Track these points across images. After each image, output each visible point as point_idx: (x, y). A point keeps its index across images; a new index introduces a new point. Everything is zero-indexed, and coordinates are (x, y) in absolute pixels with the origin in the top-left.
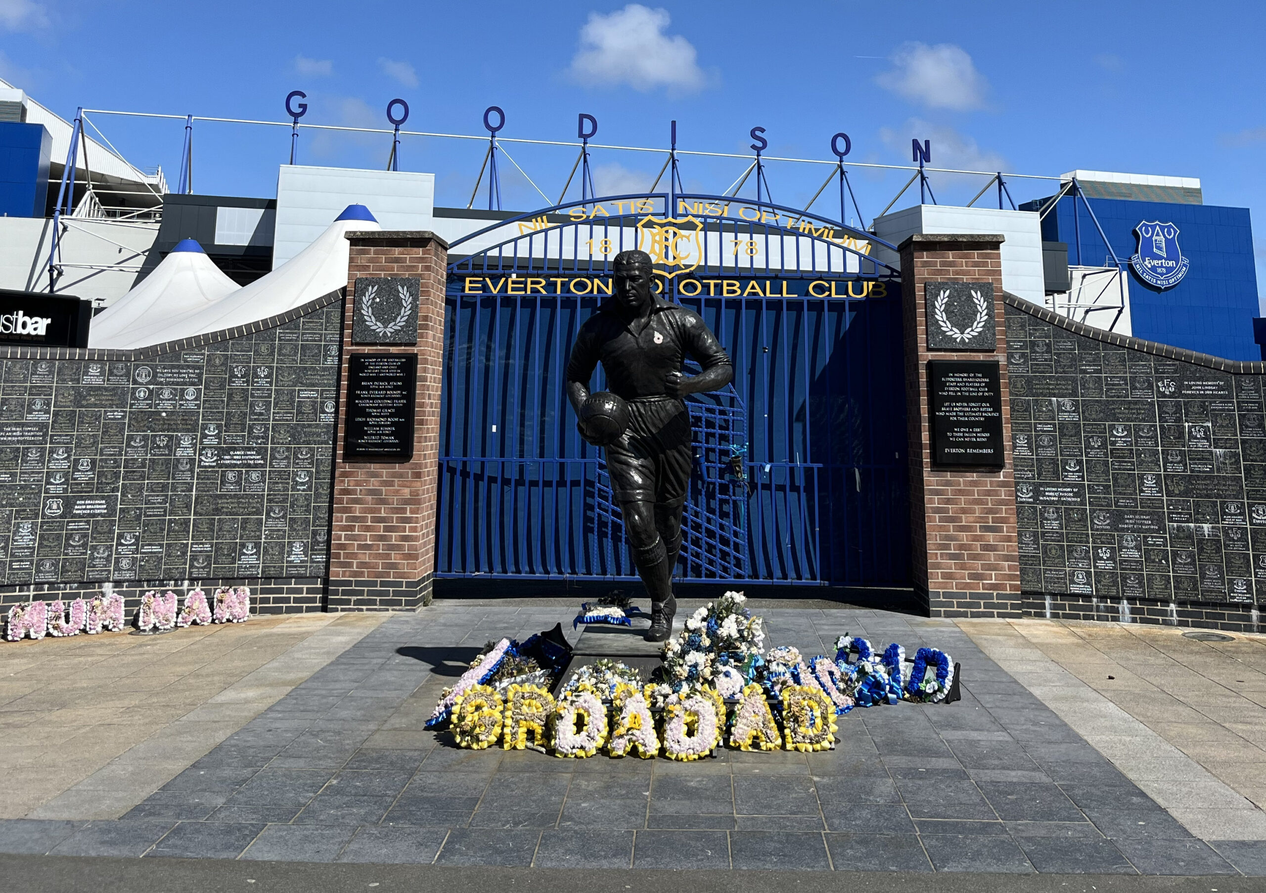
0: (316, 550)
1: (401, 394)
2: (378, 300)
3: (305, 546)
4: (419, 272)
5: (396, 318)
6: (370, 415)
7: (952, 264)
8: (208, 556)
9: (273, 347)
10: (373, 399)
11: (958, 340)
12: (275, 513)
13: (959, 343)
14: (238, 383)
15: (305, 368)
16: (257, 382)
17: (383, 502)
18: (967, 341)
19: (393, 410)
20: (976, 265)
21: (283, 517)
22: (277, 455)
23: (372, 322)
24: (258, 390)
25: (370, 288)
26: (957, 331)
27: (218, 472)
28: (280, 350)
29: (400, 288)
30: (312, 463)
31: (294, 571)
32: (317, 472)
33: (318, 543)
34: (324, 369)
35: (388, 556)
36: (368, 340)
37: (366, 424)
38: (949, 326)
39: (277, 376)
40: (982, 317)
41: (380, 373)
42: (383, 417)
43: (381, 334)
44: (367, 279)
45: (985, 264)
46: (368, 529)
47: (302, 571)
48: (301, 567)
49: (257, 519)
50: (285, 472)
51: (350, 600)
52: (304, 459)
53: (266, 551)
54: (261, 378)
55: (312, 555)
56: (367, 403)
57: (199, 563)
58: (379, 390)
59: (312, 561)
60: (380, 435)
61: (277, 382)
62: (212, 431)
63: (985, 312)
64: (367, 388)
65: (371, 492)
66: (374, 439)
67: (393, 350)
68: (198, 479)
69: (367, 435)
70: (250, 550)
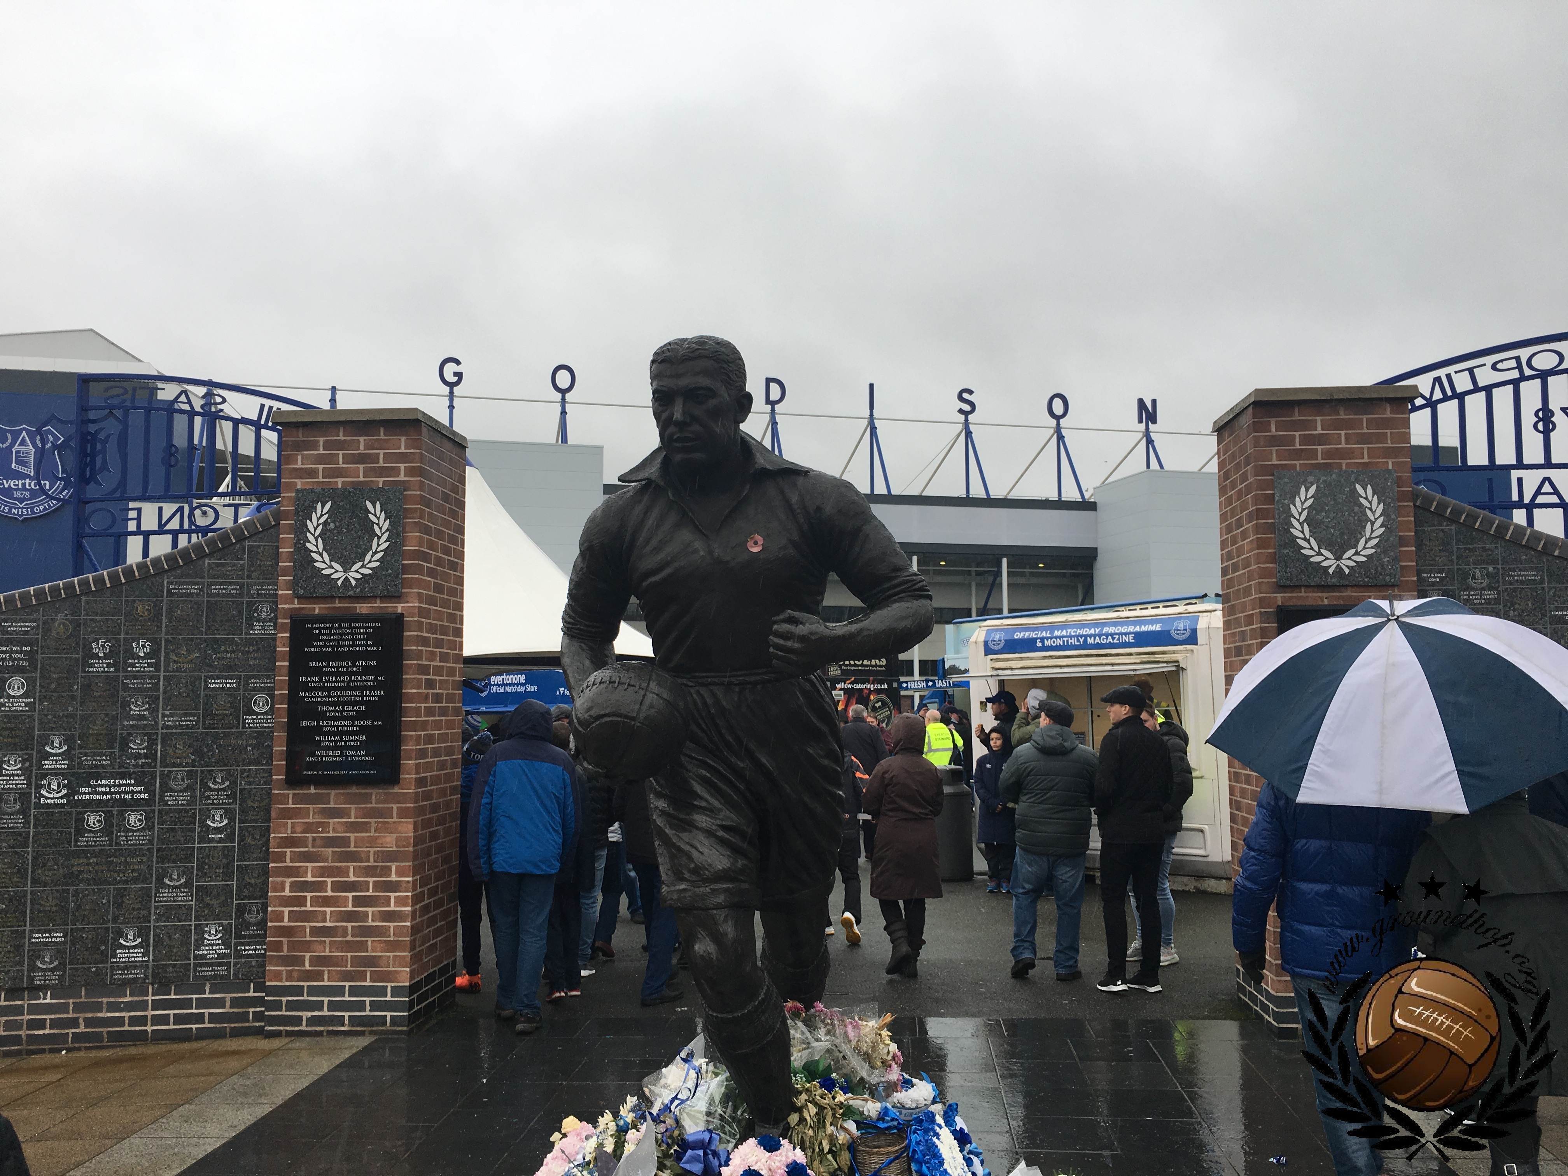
0: (244, 937)
1: (376, 680)
2: (332, 526)
3: (226, 930)
4: (402, 478)
5: (364, 555)
6: (323, 716)
7: (1320, 440)
8: (59, 951)
9: (157, 606)
10: (329, 689)
11: (1331, 571)
12: (171, 879)
13: (1332, 576)
14: (99, 667)
15: (216, 641)
16: (133, 665)
17: (352, 857)
18: (1347, 571)
19: (363, 708)
20: (1364, 439)
21: (185, 885)
22: (172, 784)
23: (324, 563)
24: (135, 678)
25: (319, 506)
26: (1331, 556)
27: (70, 813)
28: (170, 611)
29: (369, 505)
30: (233, 796)
31: (207, 971)
32: (243, 811)
33: (248, 926)
34: (249, 642)
35: (362, 946)
36: (320, 592)
37: (318, 730)
38: (1316, 548)
39: (167, 654)
40: (1375, 530)
41: (339, 646)
42: (345, 718)
43: (339, 583)
44: (312, 490)
45: (1382, 438)
46: (326, 902)
47: (221, 971)
48: (220, 964)
49: (141, 889)
50: (187, 811)
51: (300, 1018)
52: (218, 790)
53: (158, 941)
54: (139, 657)
55: (236, 945)
56: (319, 696)
57: (44, 962)
58: (337, 674)
59: (238, 955)
60: (341, 748)
61: (167, 665)
62: (56, 746)
63: (1381, 519)
64: (318, 672)
65: (330, 842)
66: (331, 756)
67: (363, 608)
68: (35, 826)
69: (321, 748)
70: (130, 939)
